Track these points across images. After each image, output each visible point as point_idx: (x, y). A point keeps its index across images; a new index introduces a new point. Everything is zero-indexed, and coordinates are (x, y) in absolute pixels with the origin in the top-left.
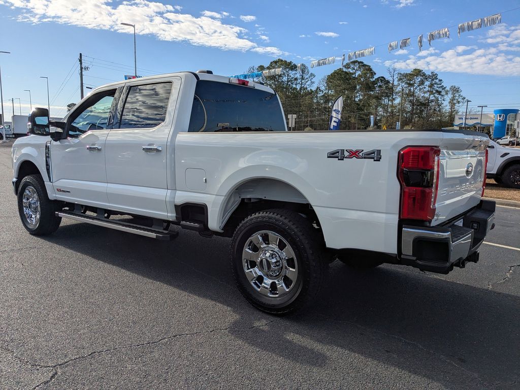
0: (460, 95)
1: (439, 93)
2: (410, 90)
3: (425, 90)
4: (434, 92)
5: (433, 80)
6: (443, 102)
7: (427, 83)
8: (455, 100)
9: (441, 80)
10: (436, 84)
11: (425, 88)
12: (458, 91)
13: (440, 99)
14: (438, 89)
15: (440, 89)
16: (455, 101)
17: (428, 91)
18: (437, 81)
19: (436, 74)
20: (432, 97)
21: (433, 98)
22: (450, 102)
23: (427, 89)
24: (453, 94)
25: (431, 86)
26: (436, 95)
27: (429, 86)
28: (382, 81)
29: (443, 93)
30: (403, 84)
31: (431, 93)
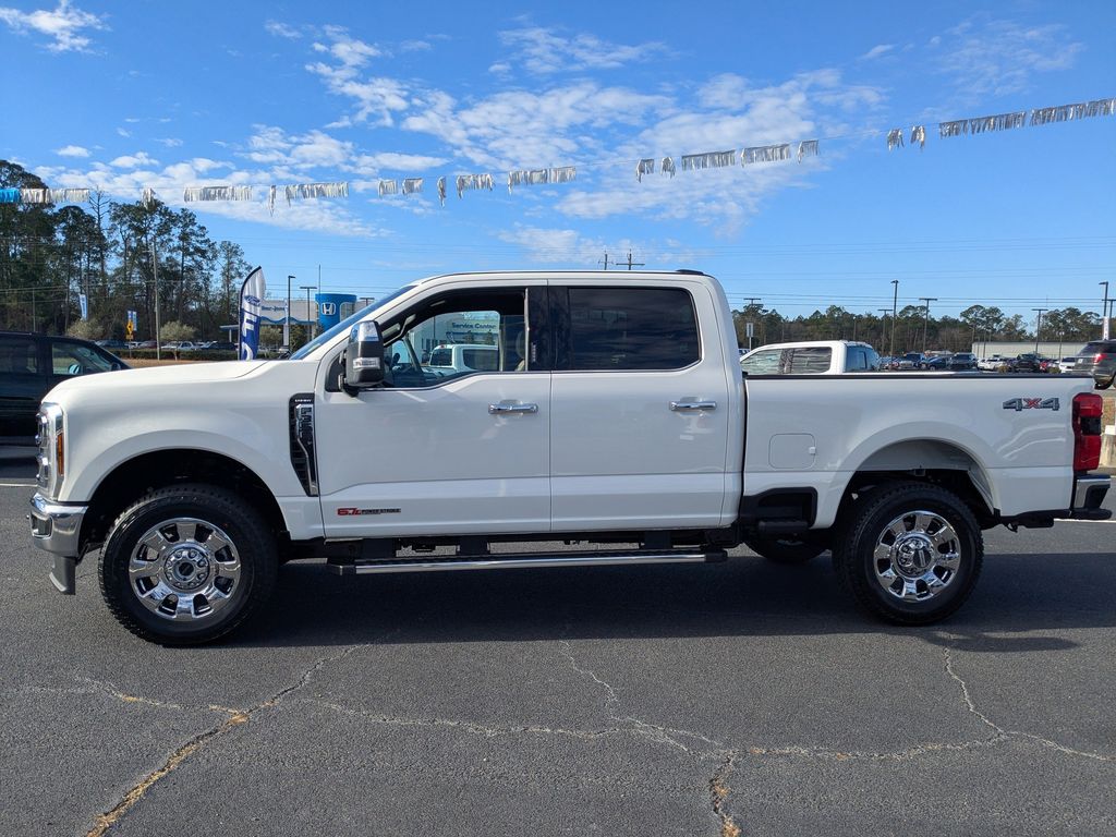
0: (241, 261)
1: (203, 253)
2: (140, 240)
3: (171, 244)
4: (192, 250)
5: (186, 226)
6: (212, 272)
7: (176, 231)
8: (232, 269)
9: (204, 228)
10: (193, 233)
11: (171, 240)
12: (236, 252)
13: (205, 267)
14: (198, 245)
15: (204, 247)
16: (233, 273)
17: (179, 248)
18: (195, 228)
19: (191, 214)
20: (188, 262)
21: (192, 263)
22: (223, 274)
23: (176, 242)
24: (227, 257)
25: (184, 237)
26: (198, 258)
27: (181, 238)
28: (75, 216)
29: (210, 254)
30: (123, 228)
31: (186, 252)
